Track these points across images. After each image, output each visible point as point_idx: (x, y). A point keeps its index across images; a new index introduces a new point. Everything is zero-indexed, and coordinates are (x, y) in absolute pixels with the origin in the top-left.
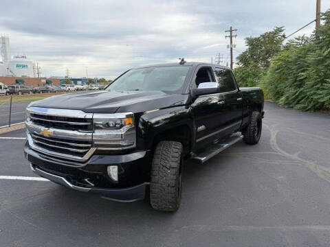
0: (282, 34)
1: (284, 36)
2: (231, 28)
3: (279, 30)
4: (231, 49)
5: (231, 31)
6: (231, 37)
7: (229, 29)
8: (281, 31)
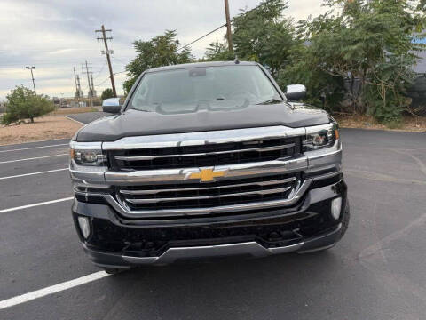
0: (175, 39)
1: (177, 41)
2: (103, 27)
3: (171, 34)
4: (108, 56)
5: (103, 31)
6: (105, 39)
7: (101, 29)
8: (173, 35)
